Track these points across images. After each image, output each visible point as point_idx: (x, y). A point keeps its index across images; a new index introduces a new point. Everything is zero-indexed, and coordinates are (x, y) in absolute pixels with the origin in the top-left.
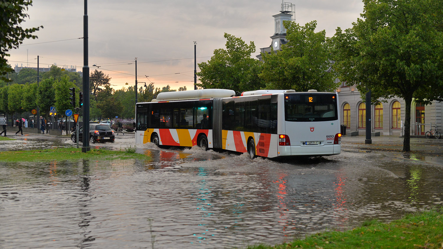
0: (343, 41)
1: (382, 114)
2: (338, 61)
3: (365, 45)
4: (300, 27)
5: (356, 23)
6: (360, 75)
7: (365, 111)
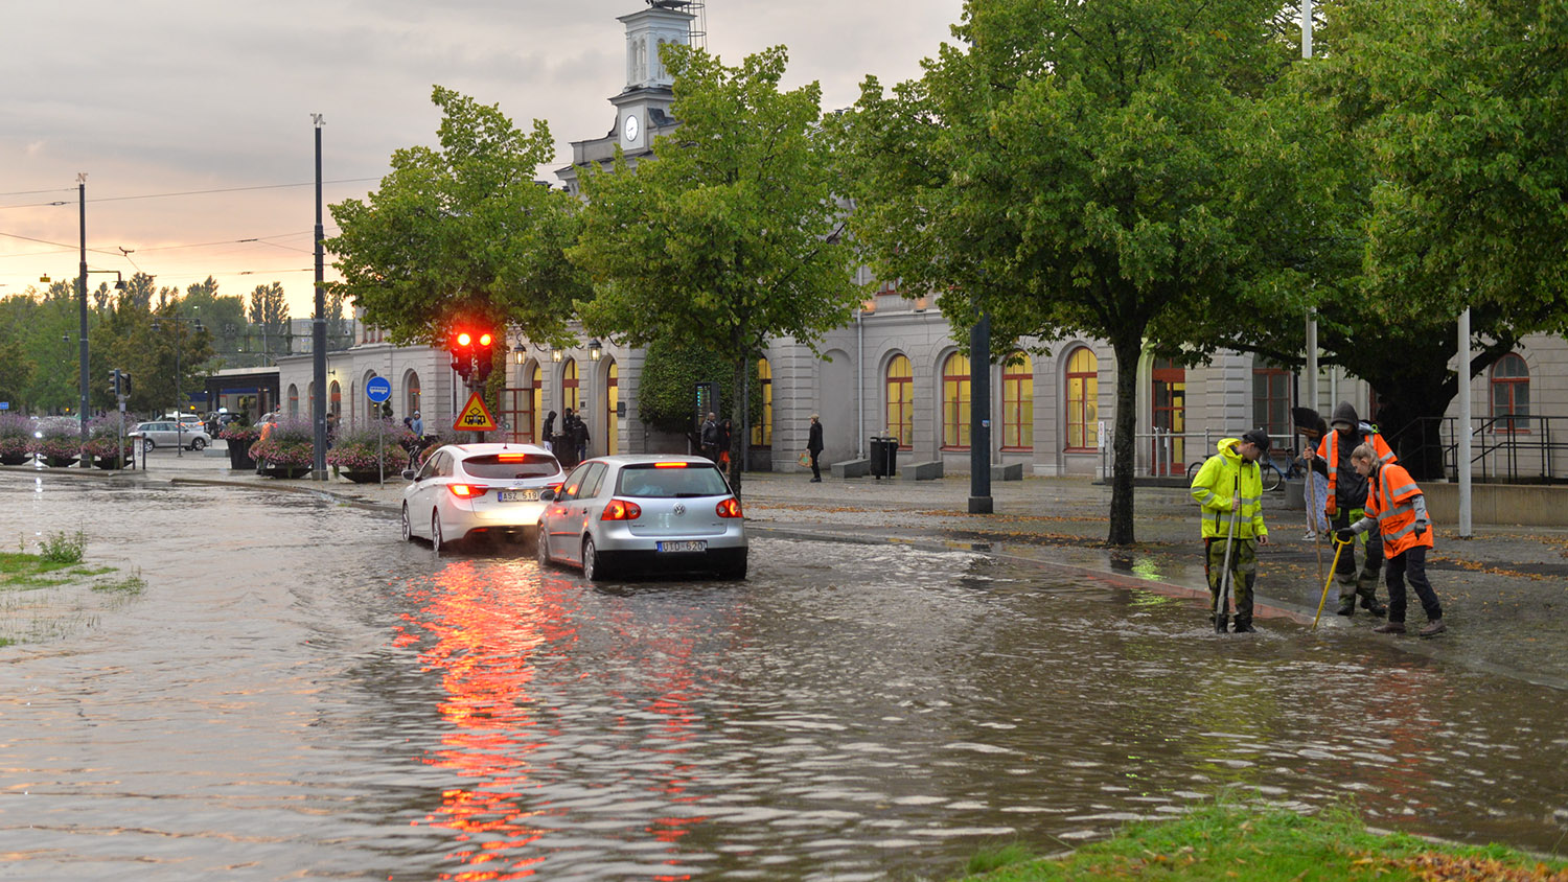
0: (885, 128)
1: (1028, 396)
2: (867, 202)
3: (969, 144)
4: (726, 69)
5: (936, 63)
6: (948, 259)
7: (969, 383)
